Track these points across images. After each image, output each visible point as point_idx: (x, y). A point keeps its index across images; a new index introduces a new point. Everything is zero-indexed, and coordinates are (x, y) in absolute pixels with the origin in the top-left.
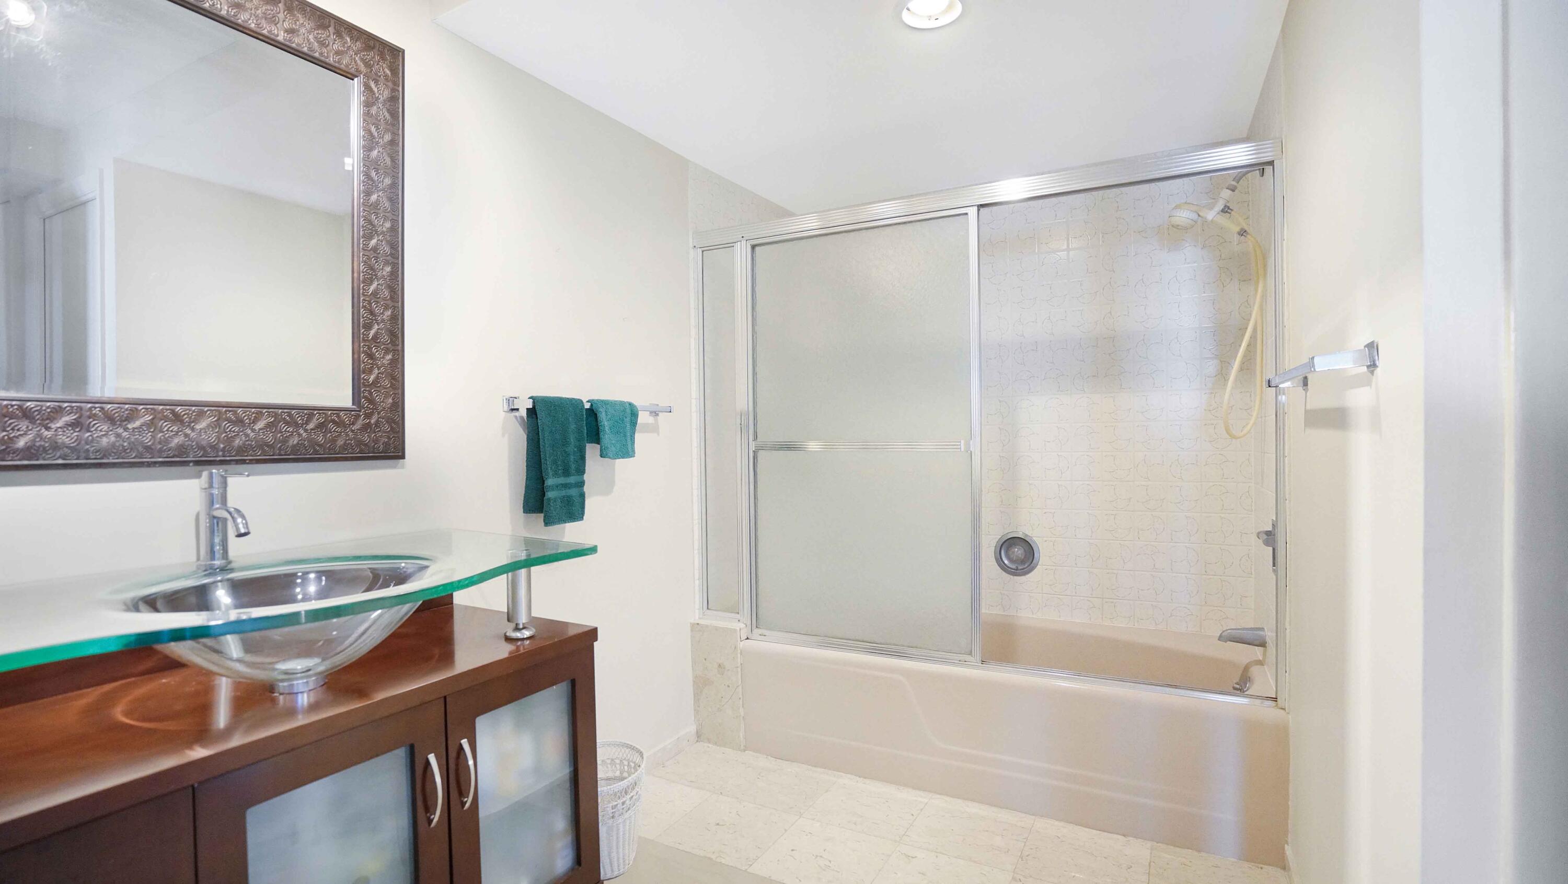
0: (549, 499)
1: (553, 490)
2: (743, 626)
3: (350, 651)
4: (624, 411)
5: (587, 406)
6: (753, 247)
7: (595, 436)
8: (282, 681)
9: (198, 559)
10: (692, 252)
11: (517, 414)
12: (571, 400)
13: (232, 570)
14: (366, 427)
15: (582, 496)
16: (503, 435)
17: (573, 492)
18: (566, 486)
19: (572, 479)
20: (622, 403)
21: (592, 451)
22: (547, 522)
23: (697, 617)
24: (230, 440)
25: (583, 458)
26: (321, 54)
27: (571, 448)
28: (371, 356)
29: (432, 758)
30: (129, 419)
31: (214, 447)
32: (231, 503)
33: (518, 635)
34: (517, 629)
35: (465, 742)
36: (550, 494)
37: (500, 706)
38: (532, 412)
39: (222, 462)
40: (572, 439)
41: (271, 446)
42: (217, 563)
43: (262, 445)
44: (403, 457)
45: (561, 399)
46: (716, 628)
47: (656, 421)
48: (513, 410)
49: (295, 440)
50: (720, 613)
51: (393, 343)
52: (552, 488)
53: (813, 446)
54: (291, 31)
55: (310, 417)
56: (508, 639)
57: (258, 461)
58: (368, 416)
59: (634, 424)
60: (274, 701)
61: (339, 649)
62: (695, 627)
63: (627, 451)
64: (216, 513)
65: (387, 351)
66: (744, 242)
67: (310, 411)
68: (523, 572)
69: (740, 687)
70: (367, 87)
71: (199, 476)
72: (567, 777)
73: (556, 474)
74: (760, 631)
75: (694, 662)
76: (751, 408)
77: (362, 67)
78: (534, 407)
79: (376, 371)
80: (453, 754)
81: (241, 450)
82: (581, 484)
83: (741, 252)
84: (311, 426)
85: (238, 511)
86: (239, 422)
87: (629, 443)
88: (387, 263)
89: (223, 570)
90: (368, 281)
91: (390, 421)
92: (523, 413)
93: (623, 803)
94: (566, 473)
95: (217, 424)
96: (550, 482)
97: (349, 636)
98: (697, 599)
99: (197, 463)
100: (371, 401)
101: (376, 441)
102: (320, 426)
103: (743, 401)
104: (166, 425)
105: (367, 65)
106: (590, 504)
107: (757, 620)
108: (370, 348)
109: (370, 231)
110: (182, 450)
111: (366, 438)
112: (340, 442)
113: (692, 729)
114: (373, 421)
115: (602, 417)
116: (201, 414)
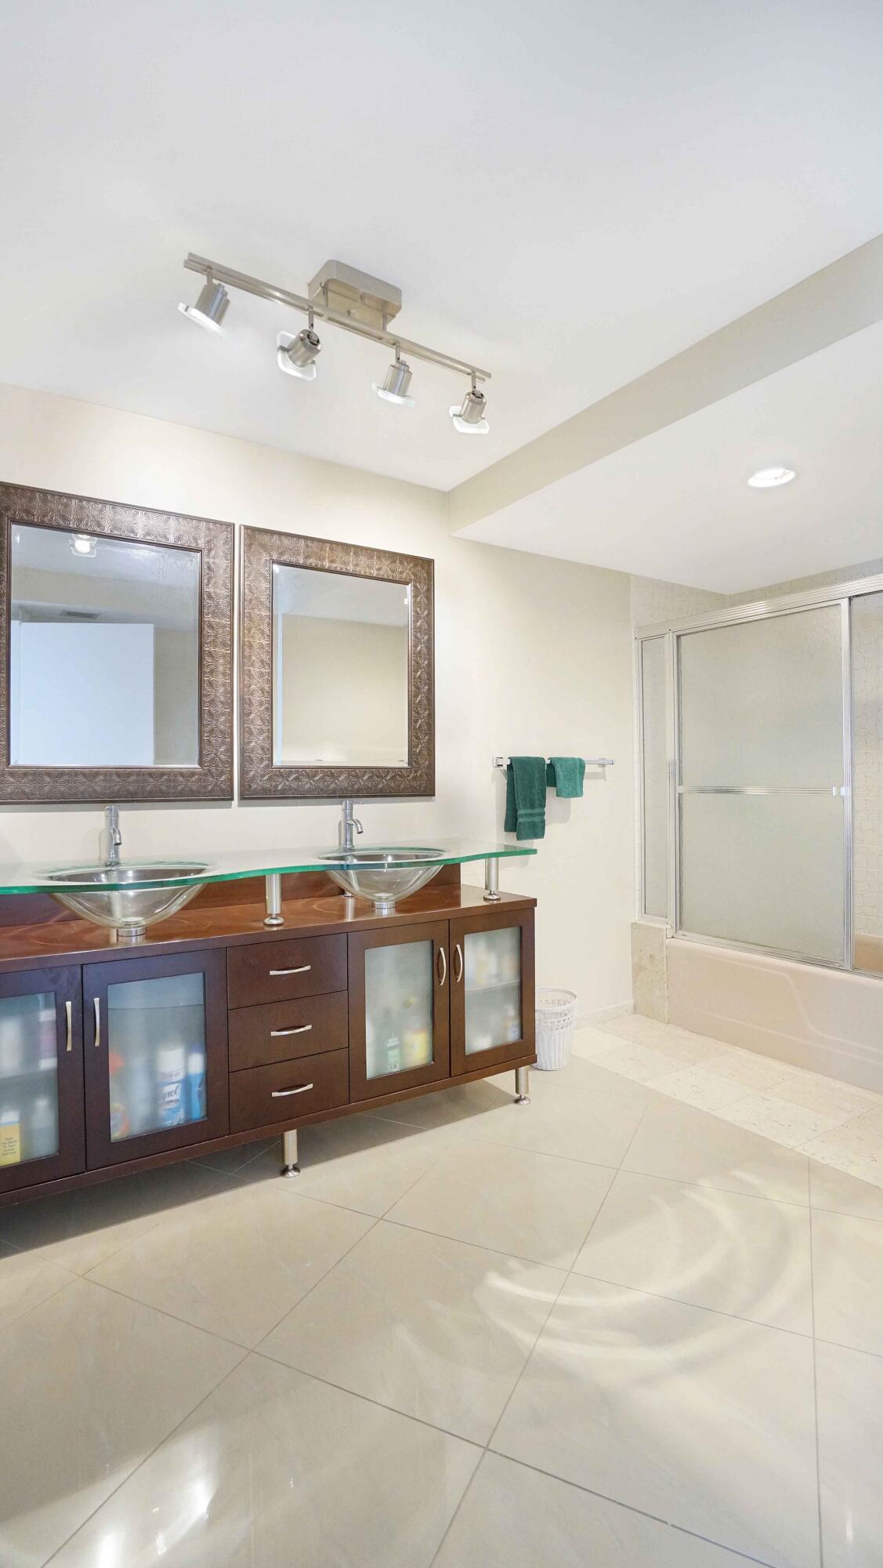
0: (520, 823)
1: (522, 817)
2: (669, 927)
3: (406, 892)
4: (575, 764)
5: (548, 762)
6: (678, 637)
7: (552, 780)
8: (377, 901)
9: (340, 844)
10: (634, 641)
11: (501, 768)
12: (536, 758)
13: (354, 850)
14: (415, 778)
15: (543, 822)
16: (492, 782)
17: (537, 819)
18: (531, 815)
19: (536, 811)
20: (573, 759)
21: (550, 792)
22: (519, 838)
23: (637, 918)
24: (353, 785)
25: (544, 797)
26: (393, 577)
27: (536, 790)
28: (417, 738)
29: (442, 949)
30: (314, 776)
31: (346, 789)
32: (354, 818)
33: (491, 897)
34: (490, 894)
35: (458, 946)
36: (520, 820)
37: (478, 931)
38: (510, 767)
39: (351, 797)
40: (537, 783)
41: (371, 789)
42: (348, 847)
43: (367, 788)
44: (434, 795)
45: (529, 758)
46: (649, 928)
47: (604, 770)
48: (499, 765)
49: (381, 786)
50: (655, 917)
51: (429, 729)
52: (522, 816)
53: (751, 791)
54: (379, 569)
55: (388, 772)
56: (485, 899)
57: (365, 797)
58: (416, 772)
59: (582, 773)
60: (374, 911)
61: (405, 888)
62: (634, 926)
63: (576, 792)
64: (348, 822)
65: (426, 734)
66: (671, 634)
67: (388, 770)
68: (494, 860)
69: (666, 974)
70: (415, 586)
71: (341, 804)
72: (517, 984)
73: (525, 807)
74: (683, 933)
75: (633, 953)
76: (677, 758)
77: (413, 577)
78: (511, 764)
79: (420, 746)
80: (452, 951)
81: (358, 790)
82: (543, 814)
83: (669, 641)
84: (388, 778)
85: (358, 821)
86: (357, 776)
87: (579, 787)
88: (426, 684)
89: (350, 850)
90: (416, 696)
91: (428, 774)
92: (505, 767)
93: (559, 1022)
94: (532, 806)
95: (347, 777)
96: (521, 812)
97: (410, 881)
98: (637, 906)
99: (340, 797)
100: (417, 763)
101: (420, 786)
102: (393, 778)
103: (671, 753)
104: (327, 778)
105: (415, 575)
106: (549, 829)
107: (680, 924)
108: (417, 733)
109: (418, 666)
110: (334, 791)
111: (414, 784)
112: (402, 786)
113: (631, 1002)
114: (418, 774)
115: (558, 769)
116: (341, 773)
